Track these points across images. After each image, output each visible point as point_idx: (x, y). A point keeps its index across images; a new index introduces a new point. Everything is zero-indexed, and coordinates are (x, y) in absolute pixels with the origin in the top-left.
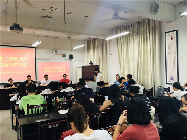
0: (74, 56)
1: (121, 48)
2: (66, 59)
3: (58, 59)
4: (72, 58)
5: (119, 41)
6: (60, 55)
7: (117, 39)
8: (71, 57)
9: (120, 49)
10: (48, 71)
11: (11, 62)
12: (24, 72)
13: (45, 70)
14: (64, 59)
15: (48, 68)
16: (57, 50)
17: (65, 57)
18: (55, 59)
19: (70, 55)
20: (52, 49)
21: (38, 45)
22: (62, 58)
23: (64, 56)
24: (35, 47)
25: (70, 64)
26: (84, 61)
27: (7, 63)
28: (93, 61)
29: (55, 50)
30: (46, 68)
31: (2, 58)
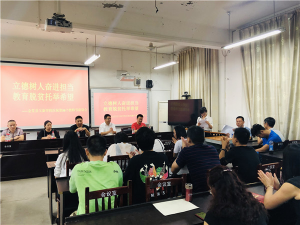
0: (154, 83)
1: (250, 67)
2: (140, 87)
3: (126, 89)
4: (151, 87)
5: (246, 53)
6: (132, 80)
7: (242, 49)
8: (149, 84)
9: (248, 68)
10: (110, 109)
11: (48, 92)
12: (70, 110)
13: (105, 106)
14: (137, 87)
15: (110, 103)
16: (126, 71)
17: (140, 83)
18: (122, 89)
19: (149, 81)
20: (117, 70)
21: (93, 62)
22: (135, 86)
23: (138, 82)
24: (88, 67)
25: (148, 97)
26: (171, 91)
27: (43, 94)
28: (190, 91)
29: (122, 72)
30: (107, 103)
31: (33, 86)
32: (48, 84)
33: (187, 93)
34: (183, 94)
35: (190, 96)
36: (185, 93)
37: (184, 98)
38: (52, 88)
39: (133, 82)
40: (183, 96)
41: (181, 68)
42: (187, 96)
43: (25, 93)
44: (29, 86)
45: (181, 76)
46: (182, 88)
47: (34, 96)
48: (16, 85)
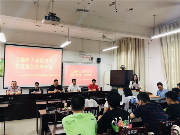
0: (101, 60)
2: (93, 62)
3: (85, 63)
4: (100, 62)
6: (88, 58)
7: (161, 39)
8: (99, 60)
9: (165, 51)
10: (74, 75)
11: (37, 64)
12: (50, 75)
14: (91, 62)
15: (75, 72)
16: (85, 52)
17: (93, 60)
18: (82, 63)
19: (98, 58)
20: (80, 52)
24: (62, 49)
25: (98, 68)
26: (112, 65)
27: (33, 65)
28: (125, 65)
29: (82, 52)
30: (73, 72)
31: (28, 60)
32: (37, 59)
34: (121, 67)
35: (125, 68)
36: (122, 66)
37: (121, 69)
38: (39, 61)
41: (119, 51)
42: (123, 68)
43: (23, 64)
44: (25, 60)
45: (119, 55)
46: (119, 63)
47: (28, 66)
48: (18, 59)
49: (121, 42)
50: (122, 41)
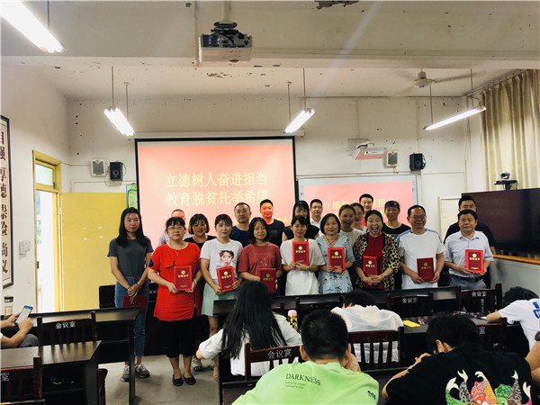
0: (426, 160)
2: (397, 169)
3: (368, 174)
4: (422, 167)
6: (379, 157)
8: (417, 163)
11: (224, 189)
14: (391, 170)
16: (367, 140)
17: (395, 162)
18: (359, 175)
19: (414, 154)
20: (349, 140)
21: (302, 128)
22: (385, 167)
23: (393, 160)
24: (293, 138)
25: (415, 190)
26: (465, 173)
27: (214, 194)
28: (514, 170)
29: (359, 142)
31: (198, 179)
32: (223, 175)
33: (508, 175)
34: (500, 179)
35: (515, 182)
36: (503, 175)
37: (501, 188)
38: (230, 181)
39: (381, 160)
40: (498, 183)
41: (490, 122)
42: (508, 184)
43: (185, 193)
44: (191, 179)
45: (490, 138)
46: (493, 167)
47: (200, 197)
48: (171, 179)
49: (494, 91)
50: (498, 87)
